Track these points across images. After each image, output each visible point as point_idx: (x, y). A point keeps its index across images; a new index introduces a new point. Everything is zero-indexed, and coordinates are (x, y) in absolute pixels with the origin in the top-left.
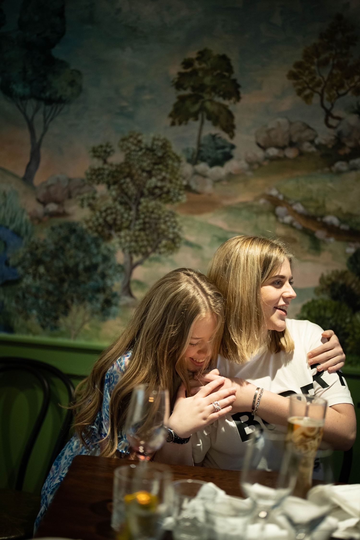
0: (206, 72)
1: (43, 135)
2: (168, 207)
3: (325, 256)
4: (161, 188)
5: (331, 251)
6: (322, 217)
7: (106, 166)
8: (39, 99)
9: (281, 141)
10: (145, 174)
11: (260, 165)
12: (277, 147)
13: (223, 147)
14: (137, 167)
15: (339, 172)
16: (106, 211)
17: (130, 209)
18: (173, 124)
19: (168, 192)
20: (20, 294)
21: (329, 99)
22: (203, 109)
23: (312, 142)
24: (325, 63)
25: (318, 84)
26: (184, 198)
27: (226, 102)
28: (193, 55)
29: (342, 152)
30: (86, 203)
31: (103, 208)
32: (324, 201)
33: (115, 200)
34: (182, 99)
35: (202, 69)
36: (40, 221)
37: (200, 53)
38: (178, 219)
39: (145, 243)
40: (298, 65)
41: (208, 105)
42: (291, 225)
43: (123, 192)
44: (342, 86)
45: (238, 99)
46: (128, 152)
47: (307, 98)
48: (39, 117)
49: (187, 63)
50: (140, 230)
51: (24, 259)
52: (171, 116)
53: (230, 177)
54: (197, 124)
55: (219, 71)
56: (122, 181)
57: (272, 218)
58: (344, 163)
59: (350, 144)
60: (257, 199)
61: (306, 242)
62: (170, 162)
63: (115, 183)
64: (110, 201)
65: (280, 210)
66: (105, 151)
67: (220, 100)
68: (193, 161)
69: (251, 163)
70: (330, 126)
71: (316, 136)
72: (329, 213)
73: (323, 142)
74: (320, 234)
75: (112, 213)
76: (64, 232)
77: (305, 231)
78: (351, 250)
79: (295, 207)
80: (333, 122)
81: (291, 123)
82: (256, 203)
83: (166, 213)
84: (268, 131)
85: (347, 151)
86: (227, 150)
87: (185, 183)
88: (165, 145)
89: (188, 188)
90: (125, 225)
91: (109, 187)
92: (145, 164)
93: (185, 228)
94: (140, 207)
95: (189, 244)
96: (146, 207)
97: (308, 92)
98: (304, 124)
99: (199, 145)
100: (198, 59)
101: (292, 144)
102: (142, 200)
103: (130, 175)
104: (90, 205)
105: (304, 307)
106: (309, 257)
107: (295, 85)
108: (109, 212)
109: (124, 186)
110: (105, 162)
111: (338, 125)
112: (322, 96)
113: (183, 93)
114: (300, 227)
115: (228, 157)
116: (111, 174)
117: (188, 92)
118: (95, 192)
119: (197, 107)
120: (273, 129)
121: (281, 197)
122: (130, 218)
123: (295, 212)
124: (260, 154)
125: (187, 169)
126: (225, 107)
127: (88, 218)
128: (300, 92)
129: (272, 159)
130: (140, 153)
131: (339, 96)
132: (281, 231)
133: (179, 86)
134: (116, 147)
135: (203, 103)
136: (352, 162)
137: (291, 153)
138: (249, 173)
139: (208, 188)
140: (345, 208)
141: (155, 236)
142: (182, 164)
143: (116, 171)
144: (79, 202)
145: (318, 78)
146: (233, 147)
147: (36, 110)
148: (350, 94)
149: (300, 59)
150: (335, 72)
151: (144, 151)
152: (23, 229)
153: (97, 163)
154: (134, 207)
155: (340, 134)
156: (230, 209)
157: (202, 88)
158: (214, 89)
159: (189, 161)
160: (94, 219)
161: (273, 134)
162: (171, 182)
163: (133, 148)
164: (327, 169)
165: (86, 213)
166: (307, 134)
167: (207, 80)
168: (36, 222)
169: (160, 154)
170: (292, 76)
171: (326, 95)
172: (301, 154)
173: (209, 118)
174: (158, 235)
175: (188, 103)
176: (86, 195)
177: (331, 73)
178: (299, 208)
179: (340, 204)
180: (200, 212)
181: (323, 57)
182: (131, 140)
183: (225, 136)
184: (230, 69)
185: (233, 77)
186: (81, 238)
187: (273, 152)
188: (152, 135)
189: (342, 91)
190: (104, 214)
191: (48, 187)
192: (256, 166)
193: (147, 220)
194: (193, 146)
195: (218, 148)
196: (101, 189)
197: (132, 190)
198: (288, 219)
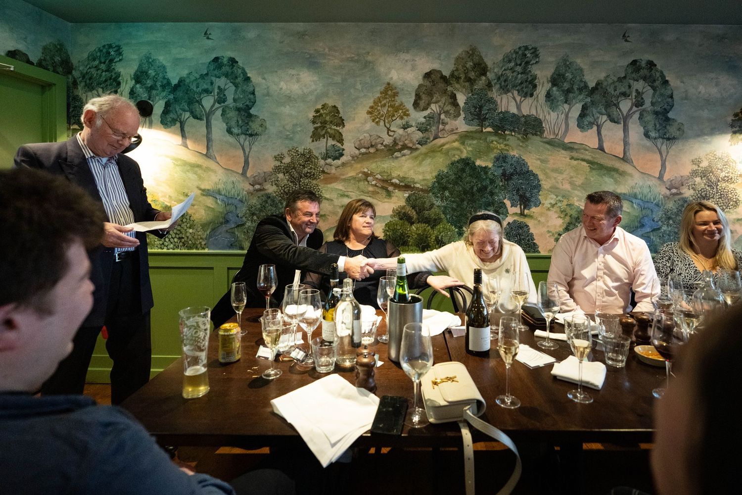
0: (327, 114)
1: (249, 152)
2: (314, 182)
3: (394, 199)
4: (310, 173)
5: (397, 196)
6: (391, 180)
7: (282, 165)
8: (246, 134)
9: (366, 145)
10: (301, 167)
11: (358, 158)
12: (365, 148)
13: (339, 150)
14: (298, 163)
15: (397, 158)
16: (284, 186)
17: (296, 185)
18: (313, 141)
19: (314, 175)
20: (245, 230)
21: (389, 123)
22: (327, 132)
23: (382, 144)
24: (384, 105)
25: (382, 116)
26: (322, 177)
27: (338, 128)
28: (319, 107)
29: (397, 148)
30: (274, 184)
31: (283, 185)
32: (391, 172)
33: (288, 181)
34: (316, 129)
35: (325, 113)
36: (252, 194)
37: (322, 105)
38: (320, 187)
40: (372, 107)
41: (329, 130)
42: (375, 185)
43: (291, 176)
44: (394, 116)
45: (344, 126)
46: (292, 157)
47: (377, 123)
48: (247, 143)
49: (317, 111)
51: (246, 213)
52: (311, 137)
53: (344, 164)
54: (325, 140)
55: (333, 114)
56: (291, 171)
57: (366, 183)
58: (399, 153)
59: (401, 143)
60: (357, 174)
61: (384, 193)
62: (313, 160)
63: (287, 172)
64: (286, 182)
65: (370, 178)
66: (281, 157)
67: (335, 127)
68: (325, 158)
69: (353, 157)
70: (390, 136)
71: (384, 141)
72: (394, 178)
73: (388, 144)
74: (390, 188)
76: (264, 198)
77: (383, 188)
78: (406, 195)
79: (376, 177)
80: (391, 134)
81: (371, 136)
82: (357, 176)
83: (314, 185)
84: (360, 141)
85: (400, 147)
86: (341, 151)
87: (321, 169)
88: (310, 152)
89: (323, 172)
91: (284, 175)
92: (301, 162)
93: (323, 191)
94: (301, 183)
95: (327, 199)
96: (304, 182)
97: (377, 120)
98: (377, 135)
99: (327, 150)
100: (322, 108)
101: (372, 146)
102: (301, 179)
103: (294, 168)
104: (276, 184)
105: (386, 224)
106: (386, 200)
107: (371, 117)
108: (286, 186)
109: (292, 173)
110: (281, 162)
111: (394, 135)
112: (384, 121)
113: (316, 125)
114: (380, 186)
115: (342, 155)
116: (285, 168)
117: (319, 125)
118: (278, 178)
119: (324, 132)
120: (362, 139)
121: (369, 172)
123: (377, 178)
124: (357, 152)
125: (322, 162)
126: (338, 131)
127: (276, 191)
128: (373, 121)
129: (363, 154)
130: (298, 157)
131: (393, 121)
132: (371, 189)
133: (314, 122)
134: (286, 155)
135: (326, 130)
136: (402, 152)
137: (372, 150)
138: (353, 162)
139: (333, 171)
140: (402, 175)
142: (319, 160)
143: (287, 166)
144: (271, 183)
145: (382, 112)
146: (343, 150)
147: (245, 140)
148: (398, 119)
149: (372, 104)
150: (389, 109)
151: (300, 155)
152: (244, 199)
153: (278, 163)
154: (298, 183)
155: (395, 139)
156: (344, 180)
157: (325, 122)
158: (331, 122)
159: (322, 159)
160: (279, 191)
161: (362, 141)
162: (314, 169)
163: (294, 154)
164: (391, 157)
165: (274, 188)
166: (379, 140)
167: (328, 118)
168: (250, 194)
169: (308, 156)
170: (369, 113)
171: (386, 121)
172: (377, 150)
173: (330, 137)
175: (319, 130)
176: (273, 179)
177: (388, 110)
178: (379, 177)
179: (399, 173)
180: (330, 183)
181: (383, 103)
182: (293, 150)
183: (339, 145)
184: (338, 112)
185: (340, 116)
186: (273, 201)
187: (363, 150)
188: (303, 147)
189: (394, 118)
190: (283, 188)
191: (254, 177)
192: (356, 158)
194: (324, 151)
195: (336, 151)
196: (281, 176)
197: (296, 175)
198: (374, 183)
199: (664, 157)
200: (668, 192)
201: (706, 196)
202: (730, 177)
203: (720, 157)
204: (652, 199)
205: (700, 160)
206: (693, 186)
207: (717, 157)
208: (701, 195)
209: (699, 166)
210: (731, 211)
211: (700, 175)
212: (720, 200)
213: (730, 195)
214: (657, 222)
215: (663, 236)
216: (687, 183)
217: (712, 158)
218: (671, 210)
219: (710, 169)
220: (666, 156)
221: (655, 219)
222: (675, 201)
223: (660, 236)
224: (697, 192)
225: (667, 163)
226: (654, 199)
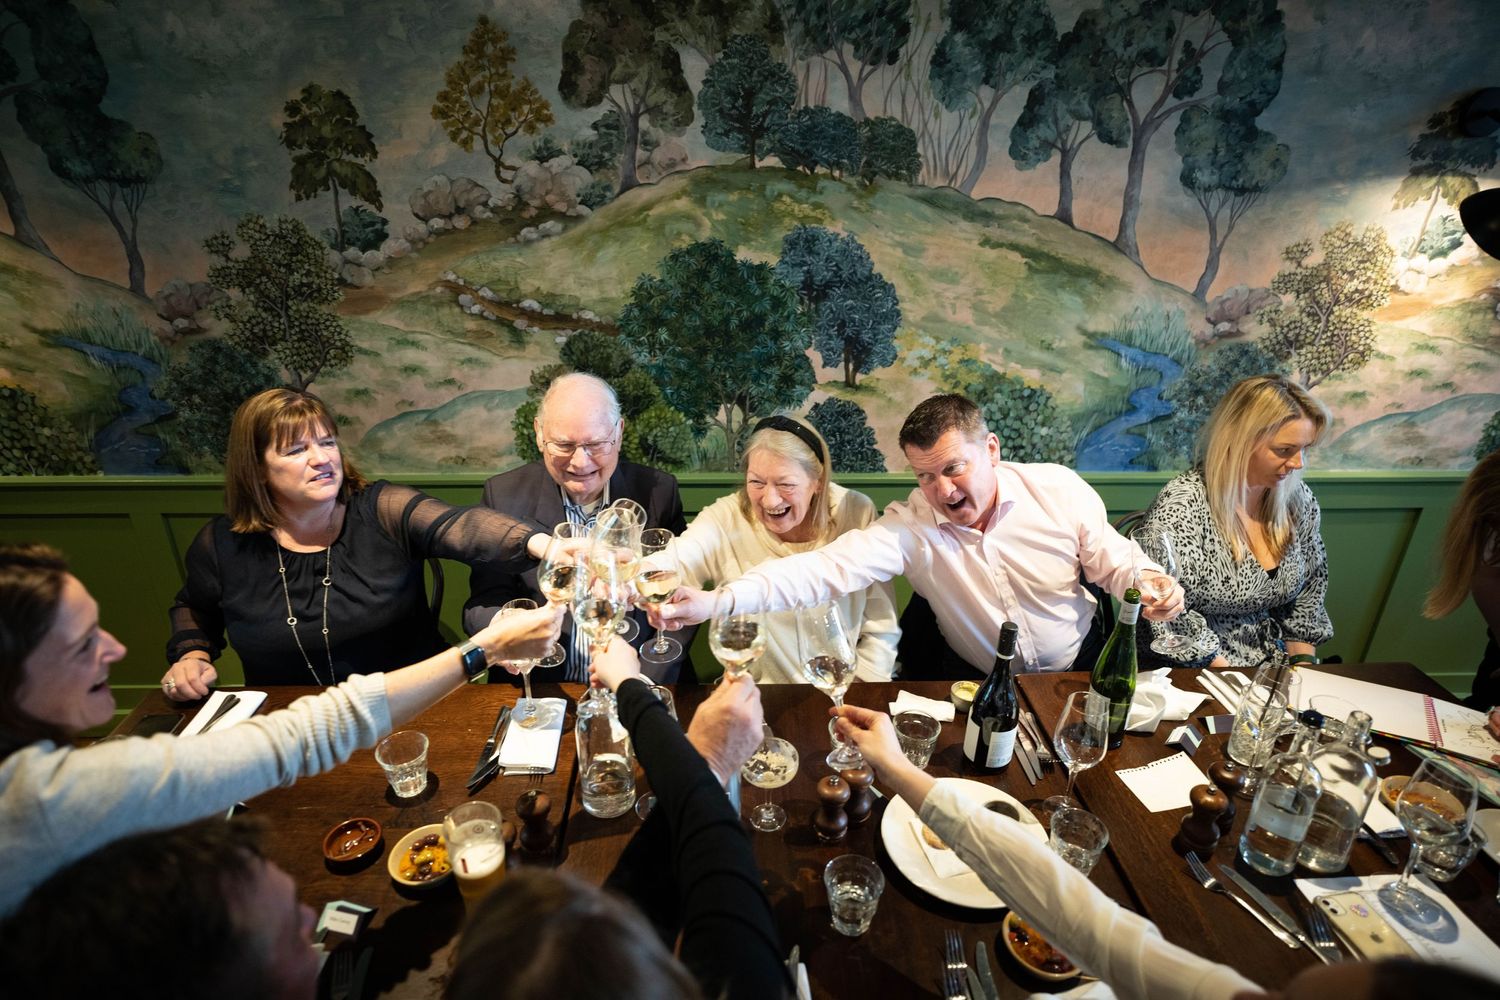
0: (322, 119)
1: (134, 230)
2: (324, 309)
3: (531, 350)
4: (309, 285)
5: (537, 343)
6: (518, 302)
7: (230, 264)
8: (110, 180)
9: (445, 209)
10: (283, 270)
11: (426, 243)
12: (442, 216)
13: (372, 224)
14: (270, 260)
15: (528, 242)
16: (249, 321)
17: (279, 316)
18: (299, 198)
19: (319, 290)
20: (181, 430)
21: (496, 143)
22: (331, 173)
23: (485, 204)
24: (478, 90)
25: (477, 123)
26: (341, 295)
27: (360, 161)
28: (296, 95)
29: (526, 215)
30: (221, 314)
31: (246, 318)
32: (516, 282)
33: (256, 306)
34: (300, 162)
35: (315, 115)
36: (173, 341)
37: (304, 91)
38: (341, 323)
39: (310, 355)
40: (444, 97)
41: (336, 165)
42: (481, 316)
43: (263, 295)
44: (508, 122)
45: (375, 154)
46: (252, 242)
47: (466, 143)
48: (120, 205)
49: (292, 109)
50: (299, 340)
51: (171, 389)
52: (292, 187)
53: (391, 262)
54: (330, 194)
55: (338, 117)
56: (258, 281)
57: (457, 310)
58: (532, 229)
59: (535, 203)
60: (432, 287)
61: (505, 335)
62: (310, 250)
63: (249, 285)
64: (251, 309)
65: (464, 298)
66: (223, 244)
67: (351, 158)
68: (341, 244)
69: (413, 242)
70: (504, 181)
71: (489, 196)
72: (526, 296)
73: (500, 203)
74: (520, 323)
75: (258, 323)
76: (207, 352)
77: (500, 322)
78: (562, 340)
79: (481, 293)
80: (507, 175)
81: (452, 182)
82: (432, 293)
83: (325, 317)
84: (425, 196)
85: (533, 212)
86: (378, 226)
87: (336, 276)
88: (297, 228)
89: (342, 282)
90: (278, 336)
91: (243, 291)
92: (279, 256)
93: (352, 333)
94: (291, 313)
95: (365, 352)
96: (298, 311)
97: (464, 134)
98: (469, 181)
99: (341, 224)
100: (304, 100)
101: (459, 211)
102: (290, 303)
103: (265, 273)
104: (227, 316)
105: (519, 411)
106: (512, 353)
107: (446, 126)
108: (254, 321)
109: (262, 287)
110: (228, 259)
111: (515, 177)
112: (484, 138)
113: (298, 152)
114: (494, 318)
115: (382, 236)
116: (240, 273)
117: (305, 150)
118: (229, 299)
119: (323, 172)
120: (430, 192)
121: (461, 282)
122: (282, 327)
123: (483, 298)
124: (422, 227)
125: (334, 257)
126: (361, 168)
127: (231, 332)
128: (454, 137)
129: (438, 233)
130: (268, 242)
131: (508, 136)
132: (471, 325)
133: (290, 143)
134: (235, 238)
135: (329, 164)
136: (541, 226)
137: (461, 222)
138: (414, 255)
139: (368, 280)
140: (545, 288)
141: (320, 346)
142: (326, 252)
143: (245, 268)
144: (213, 313)
145: (474, 113)
146: (385, 222)
147: (112, 196)
148: (521, 131)
149: (444, 87)
150: (495, 102)
151: (272, 238)
152: (156, 353)
153: (219, 261)
154: (283, 313)
155: (518, 189)
156: (400, 303)
157: (319, 143)
158: (338, 142)
159: (333, 247)
160: (238, 332)
161: (431, 198)
162: (319, 277)
163: (257, 236)
164: (512, 240)
165: (226, 325)
166: (476, 193)
167: (326, 131)
168: (168, 343)
169: (294, 241)
170: (439, 113)
171: (490, 137)
172: (474, 222)
173: (344, 186)
174: (323, 344)
175: (309, 166)
176: (218, 303)
177: (490, 105)
178: (487, 293)
179: (537, 283)
180: (367, 311)
181: (474, 81)
182: (251, 225)
183: (372, 208)
184: (352, 112)
185: (359, 123)
186: (231, 357)
187: (437, 223)
188: (276, 216)
189: (510, 130)
190: (248, 326)
191: (167, 298)
192: (420, 245)
193: (303, 327)
194: (333, 225)
195: (366, 226)
196: (234, 293)
197: (274, 292)
198: (476, 309)
199: (1219, 239)
200: (1209, 330)
201: (1297, 340)
202: (1367, 293)
203: (1359, 240)
204: (1168, 347)
205: (1306, 249)
206: (1273, 315)
207: (1351, 240)
208: (1286, 337)
209: (1299, 265)
210: (1346, 375)
211: (1296, 287)
212: (1328, 348)
213: (1354, 338)
214: (1168, 400)
215: (1175, 432)
216: (1260, 308)
217: (1338, 243)
218: (1205, 373)
219: (1325, 273)
220: (1226, 237)
221: (1165, 395)
222: (1221, 352)
223: (1168, 433)
224: (1279, 329)
225: (1222, 256)
226: (1173, 347)
